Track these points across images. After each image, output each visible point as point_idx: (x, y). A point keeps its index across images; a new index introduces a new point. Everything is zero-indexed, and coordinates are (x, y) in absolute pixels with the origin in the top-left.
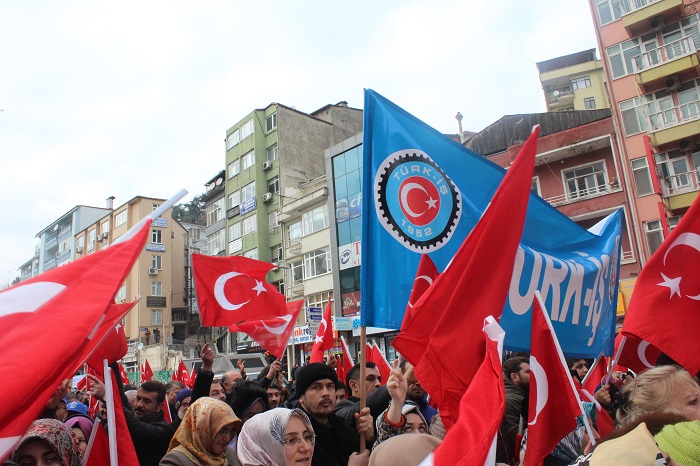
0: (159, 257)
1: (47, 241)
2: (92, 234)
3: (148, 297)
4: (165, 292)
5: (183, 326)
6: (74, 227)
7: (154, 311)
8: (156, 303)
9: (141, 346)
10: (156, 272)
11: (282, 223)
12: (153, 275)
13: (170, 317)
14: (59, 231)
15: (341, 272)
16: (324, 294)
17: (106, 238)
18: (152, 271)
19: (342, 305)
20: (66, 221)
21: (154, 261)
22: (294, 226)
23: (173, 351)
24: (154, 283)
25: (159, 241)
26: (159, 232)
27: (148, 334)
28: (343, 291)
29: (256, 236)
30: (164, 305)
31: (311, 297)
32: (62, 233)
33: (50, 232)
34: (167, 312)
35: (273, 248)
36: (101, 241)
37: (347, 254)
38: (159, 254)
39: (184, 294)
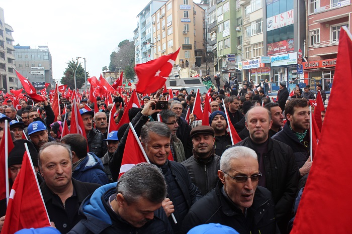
0: (188, 25)
1: (141, 19)
2: (158, 15)
3: (183, 45)
4: (191, 42)
5: (200, 58)
6: (152, 11)
7: (186, 51)
8: (187, 47)
9: (180, 68)
10: (186, 32)
11: (242, 5)
12: (185, 34)
13: (194, 54)
14: (145, 14)
15: (267, 32)
16: (260, 43)
17: (164, 16)
18: (184, 32)
19: (267, 50)
20: (147, 9)
21: (185, 27)
22: (248, 7)
23: (193, 71)
24: (185, 38)
25: (187, 17)
26: (187, 12)
28: (268, 43)
29: (229, 13)
30: (191, 48)
31: (254, 45)
32: (147, 15)
33: (142, 15)
34: (192, 51)
35: (238, 19)
36: (162, 18)
37: (271, 22)
38: (187, 23)
39: (203, 42)
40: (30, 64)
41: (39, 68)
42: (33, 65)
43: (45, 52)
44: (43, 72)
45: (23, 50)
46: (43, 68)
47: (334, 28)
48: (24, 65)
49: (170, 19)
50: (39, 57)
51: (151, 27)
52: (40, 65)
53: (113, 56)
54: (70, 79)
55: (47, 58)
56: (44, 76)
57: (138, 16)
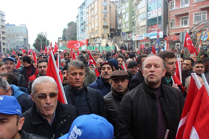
0: (106, 14)
1: (80, 10)
2: (90, 8)
4: (108, 24)
5: (113, 33)
6: (86, 6)
7: (105, 29)
8: (105, 27)
9: (101, 39)
10: (105, 18)
11: (135, 4)
13: (109, 31)
14: (82, 7)
15: (148, 20)
16: (144, 26)
18: (104, 18)
19: (148, 29)
20: (84, 4)
21: (105, 15)
22: (138, 5)
23: (108, 41)
24: (105, 22)
25: (106, 9)
26: (106, 7)
28: (148, 26)
29: (128, 8)
30: (108, 28)
31: (141, 26)
32: (83, 8)
33: (81, 7)
35: (133, 12)
36: (92, 10)
37: (150, 14)
38: (106, 13)
39: (115, 24)
40: (15, 35)
41: (20, 37)
42: (17, 35)
43: (24, 28)
44: (23, 40)
45: (11, 26)
46: (23, 37)
47: (182, 19)
48: (11, 36)
49: (96, 10)
50: (20, 30)
51: (86, 15)
52: (21, 36)
53: (65, 31)
54: (38, 44)
55: (25, 32)
56: (23, 42)
57: (78, 8)
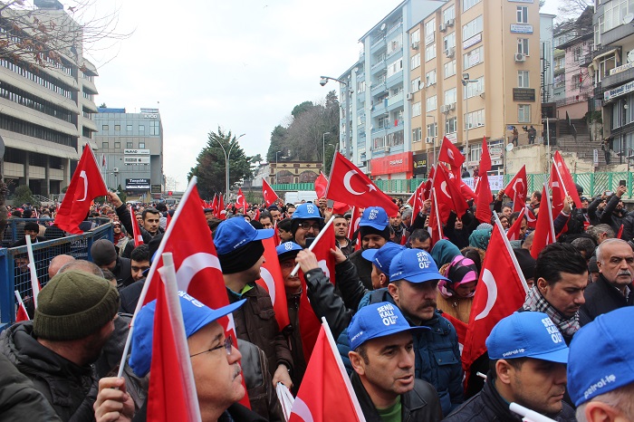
0: (525, 41)
1: (372, 44)
2: (431, 27)
3: (514, 90)
4: (534, 84)
6: (405, 24)
7: (521, 106)
10: (524, 59)
12: (519, 63)
13: (540, 113)
14: (386, 30)
17: (452, 26)
20: (394, 18)
21: (520, 46)
24: (520, 72)
25: (525, 20)
26: (525, 9)
27: (516, 133)
30: (533, 99)
32: (390, 32)
33: (377, 33)
34: (536, 106)
36: (445, 31)
38: (525, 37)
40: (123, 143)
41: (139, 152)
42: (129, 145)
43: (154, 120)
44: (147, 160)
45: (111, 115)
46: (148, 151)
48: (111, 146)
49: (471, 31)
50: (142, 128)
51: (404, 58)
52: (142, 146)
53: (278, 133)
54: (212, 171)
55: (157, 133)
56: (148, 168)
57: (362, 40)
